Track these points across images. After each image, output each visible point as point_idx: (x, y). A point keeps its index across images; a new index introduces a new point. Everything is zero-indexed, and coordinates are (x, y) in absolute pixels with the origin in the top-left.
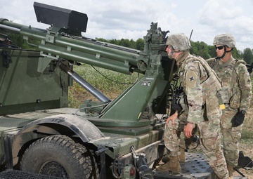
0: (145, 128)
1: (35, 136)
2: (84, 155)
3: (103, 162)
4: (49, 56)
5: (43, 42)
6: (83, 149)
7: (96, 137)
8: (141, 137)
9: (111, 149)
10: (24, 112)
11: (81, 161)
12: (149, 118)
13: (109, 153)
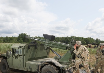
0: (70, 63)
1: (43, 65)
2: (56, 69)
3: (61, 71)
4: (47, 46)
5: (45, 43)
6: (56, 68)
7: (59, 65)
8: (69, 65)
9: (63, 68)
10: (39, 59)
11: (56, 71)
12: (71, 60)
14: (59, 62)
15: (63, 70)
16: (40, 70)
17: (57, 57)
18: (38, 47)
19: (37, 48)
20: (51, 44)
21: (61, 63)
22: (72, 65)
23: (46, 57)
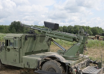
1: (44, 60)
2: (61, 66)
3: (67, 68)
4: (48, 37)
5: (47, 33)
6: (60, 64)
7: (64, 61)
9: (70, 64)
10: (38, 53)
11: (60, 67)
13: (69, 65)
14: (64, 57)
15: (69, 67)
16: (40, 67)
17: (62, 51)
18: (37, 37)
19: (36, 39)
20: (53, 34)
21: (66, 58)
22: (79, 61)
23: (47, 51)
